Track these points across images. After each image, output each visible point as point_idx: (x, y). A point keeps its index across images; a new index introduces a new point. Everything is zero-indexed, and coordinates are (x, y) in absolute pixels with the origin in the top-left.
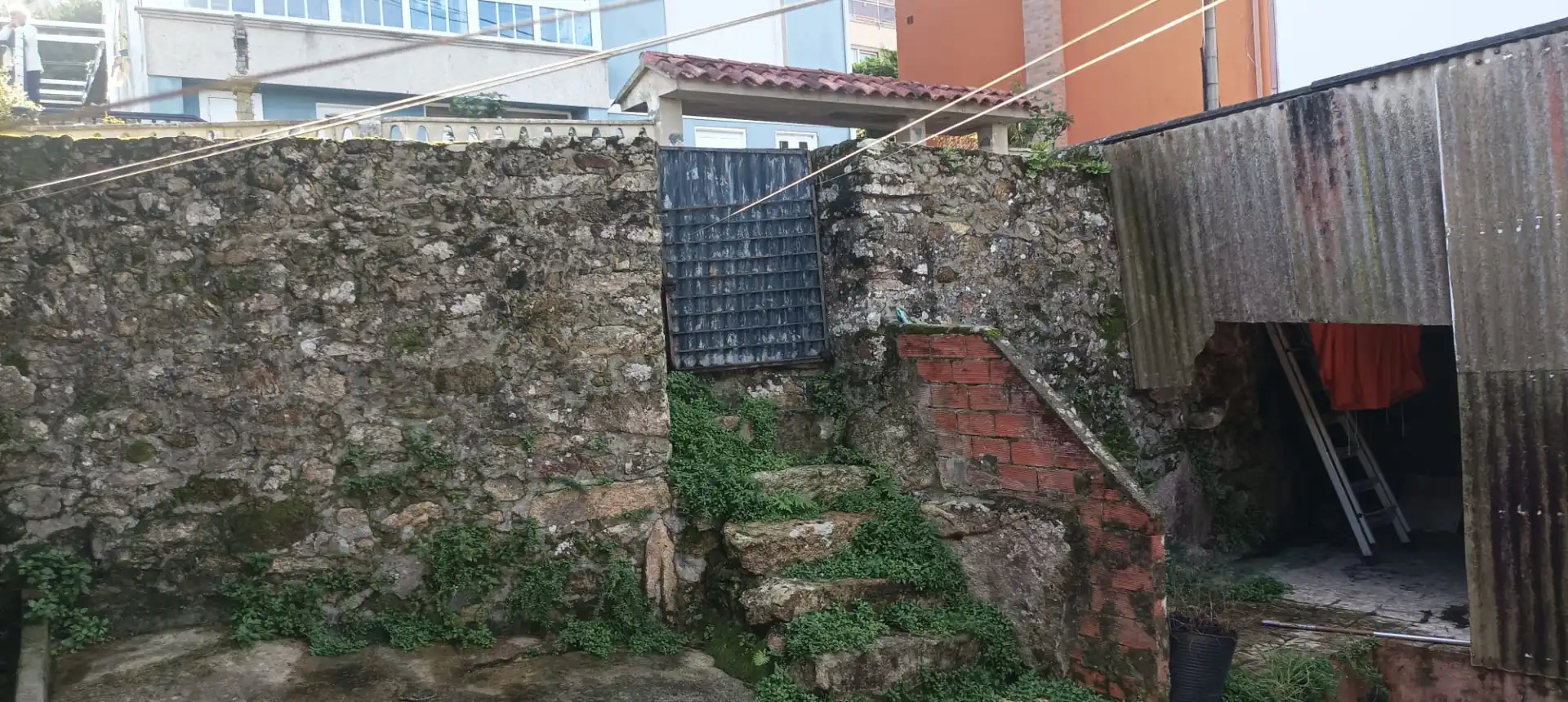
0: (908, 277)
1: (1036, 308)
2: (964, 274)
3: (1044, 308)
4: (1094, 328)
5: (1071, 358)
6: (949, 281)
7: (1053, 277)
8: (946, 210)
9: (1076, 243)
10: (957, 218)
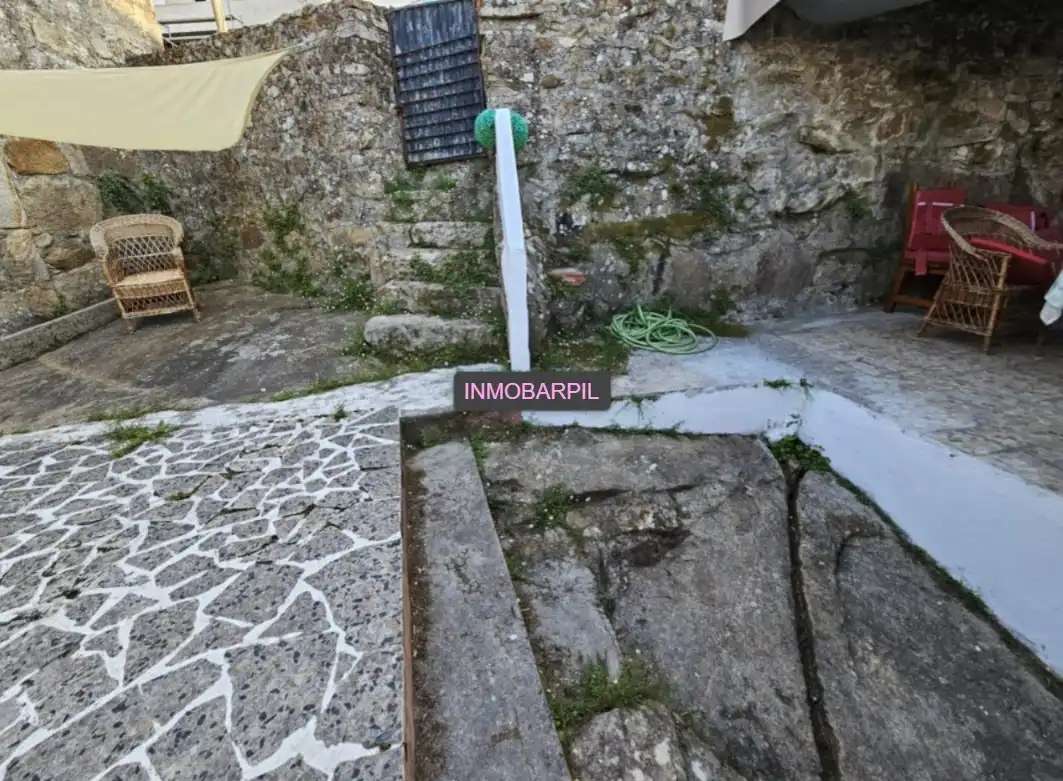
0: (517, 85)
1: (637, 110)
2: (568, 82)
3: (645, 109)
4: (697, 126)
5: (665, 150)
6: (554, 87)
7: (659, 82)
8: (555, 27)
9: (690, 50)
10: (564, 34)
